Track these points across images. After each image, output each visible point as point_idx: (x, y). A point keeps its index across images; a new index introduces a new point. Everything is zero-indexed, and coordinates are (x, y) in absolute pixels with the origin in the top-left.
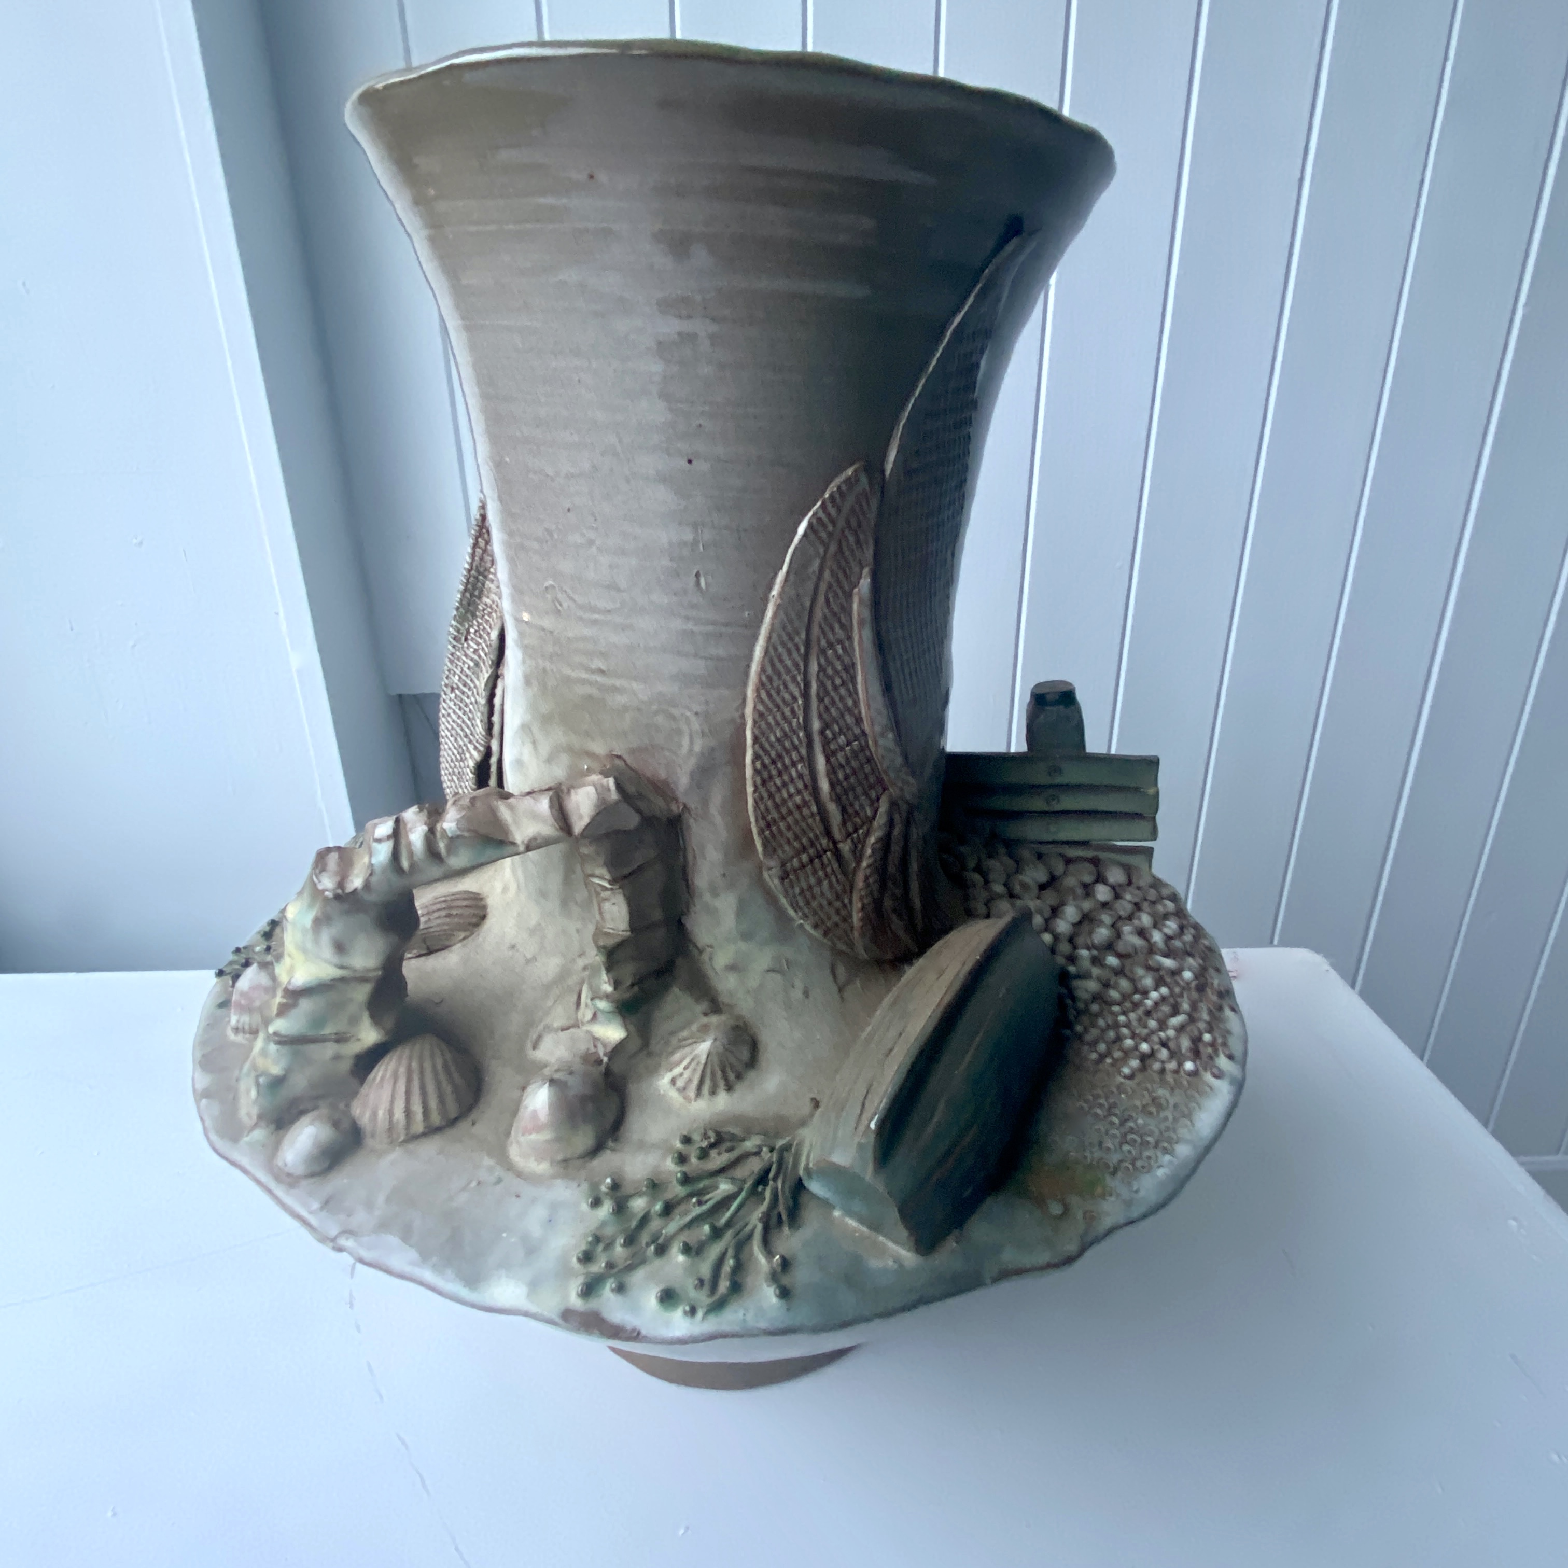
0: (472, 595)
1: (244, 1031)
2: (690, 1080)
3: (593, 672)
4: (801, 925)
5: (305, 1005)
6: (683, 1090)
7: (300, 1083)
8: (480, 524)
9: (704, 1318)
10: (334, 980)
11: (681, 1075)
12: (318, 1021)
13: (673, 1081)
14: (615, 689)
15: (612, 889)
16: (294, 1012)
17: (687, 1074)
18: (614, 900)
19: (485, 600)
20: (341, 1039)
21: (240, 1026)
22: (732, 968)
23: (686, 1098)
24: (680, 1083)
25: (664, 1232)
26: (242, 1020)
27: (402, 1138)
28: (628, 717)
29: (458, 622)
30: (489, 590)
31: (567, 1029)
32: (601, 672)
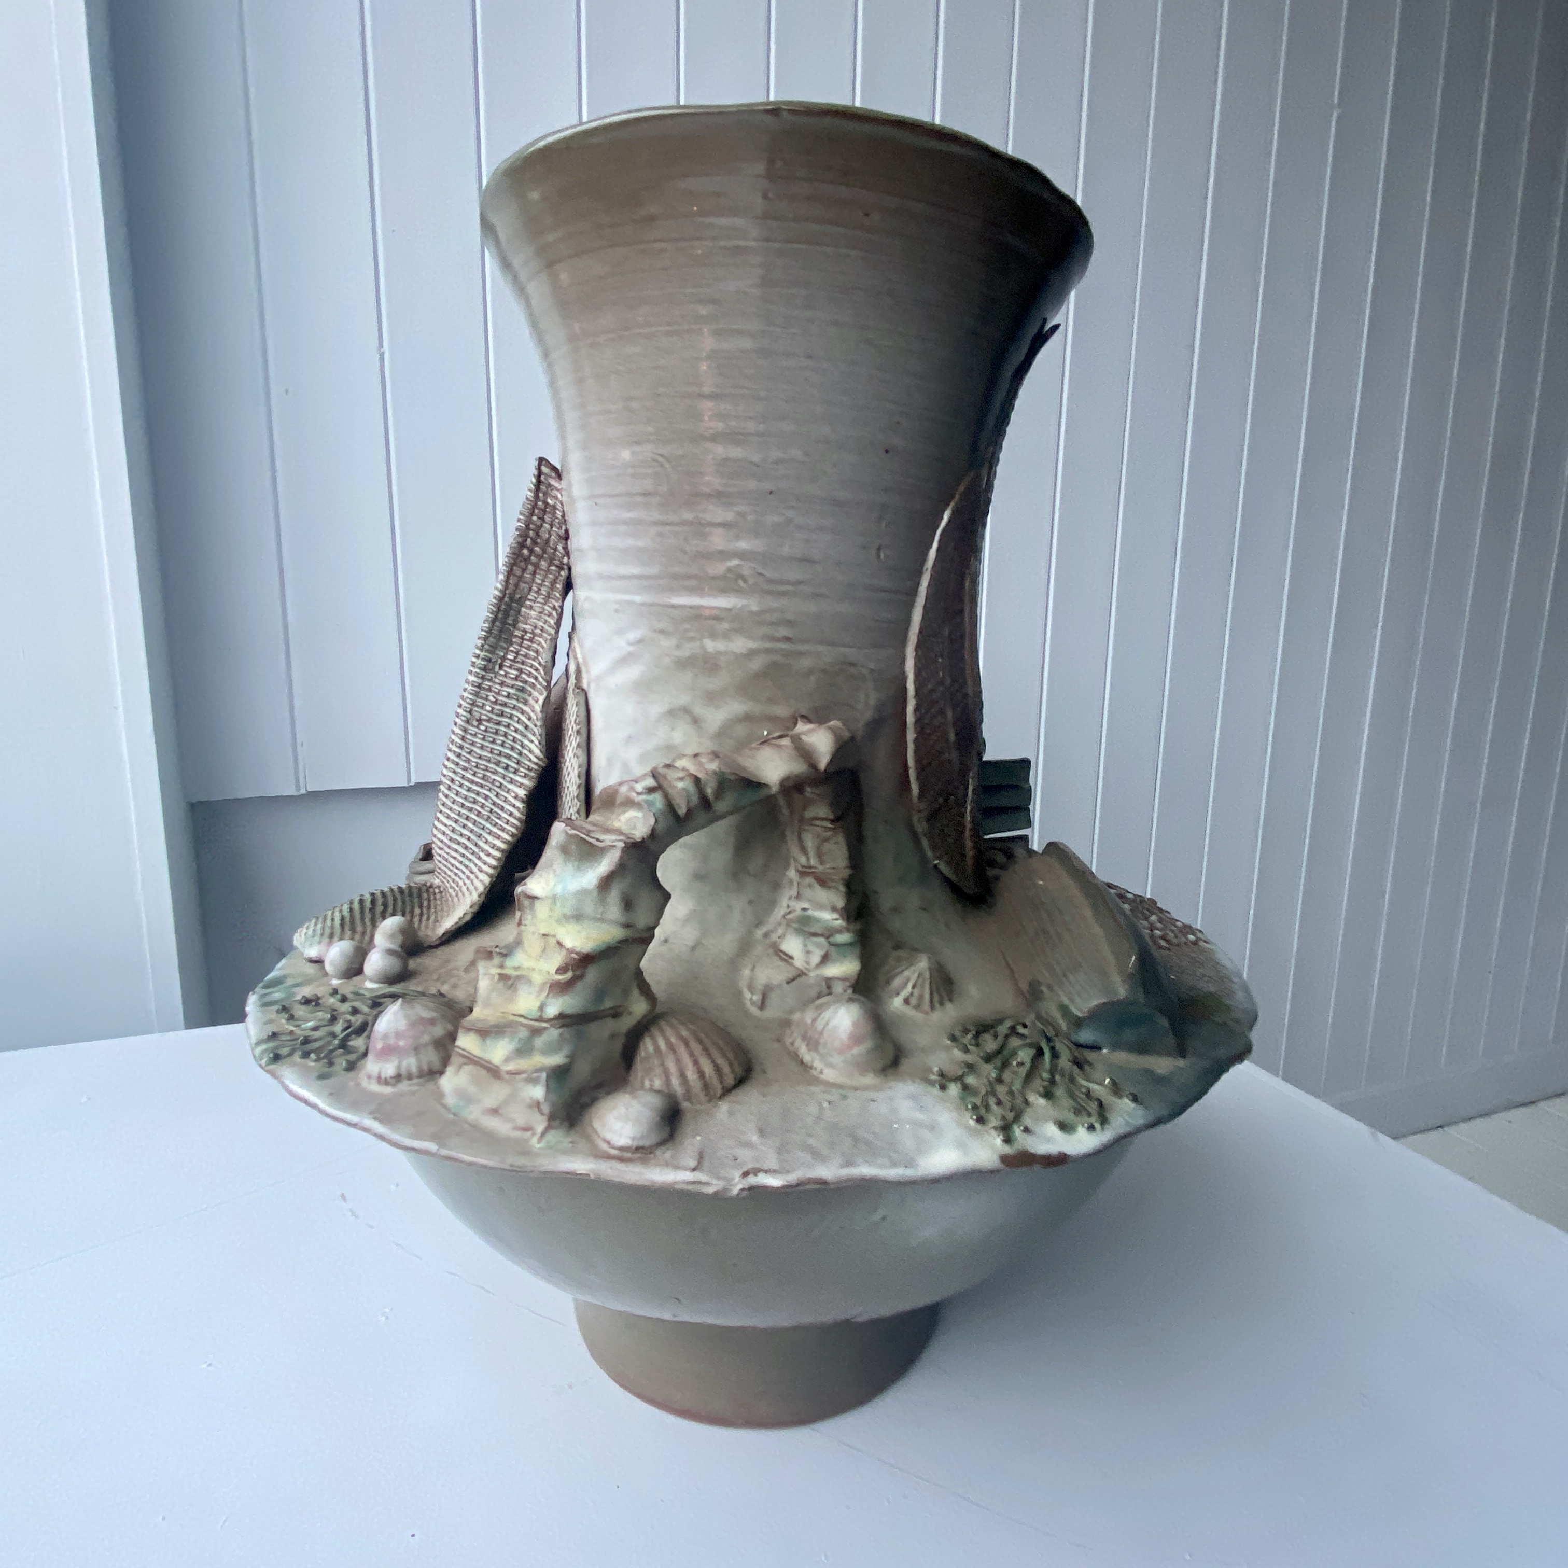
0: (504, 623)
1: (410, 1077)
2: (921, 997)
3: (778, 640)
4: (936, 866)
5: (593, 974)
6: (917, 1007)
7: (583, 1070)
8: (517, 552)
9: (1103, 1129)
10: (620, 942)
11: (912, 994)
12: (599, 994)
13: (906, 1001)
14: (801, 654)
15: (834, 829)
16: (579, 985)
17: (916, 992)
18: (835, 840)
19: (521, 625)
20: (616, 1014)
21: (404, 1071)
22: (895, 910)
23: (927, 1013)
24: (913, 1001)
25: (1013, 1088)
26: (404, 1063)
27: (719, 1093)
28: (812, 678)
29: (487, 651)
30: (527, 617)
31: (793, 980)
32: (787, 639)
